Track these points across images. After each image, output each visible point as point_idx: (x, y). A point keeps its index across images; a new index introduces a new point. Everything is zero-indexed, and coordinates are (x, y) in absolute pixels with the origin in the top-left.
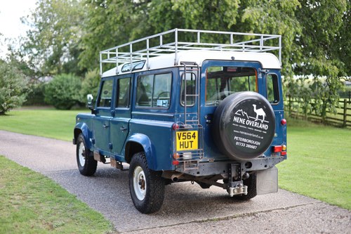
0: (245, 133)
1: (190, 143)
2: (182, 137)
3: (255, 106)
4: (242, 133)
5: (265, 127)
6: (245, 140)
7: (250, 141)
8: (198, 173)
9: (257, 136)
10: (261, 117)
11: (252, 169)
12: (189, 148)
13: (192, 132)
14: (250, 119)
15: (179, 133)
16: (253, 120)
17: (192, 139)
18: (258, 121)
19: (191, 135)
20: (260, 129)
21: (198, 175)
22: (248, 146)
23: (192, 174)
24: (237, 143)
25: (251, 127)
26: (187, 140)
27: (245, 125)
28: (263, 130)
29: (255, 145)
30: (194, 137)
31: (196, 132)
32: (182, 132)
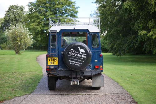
0: (75, 59)
1: (54, 62)
2: (50, 60)
3: (79, 48)
4: (73, 59)
5: (85, 57)
6: (75, 62)
7: (77, 63)
8: (58, 74)
9: (81, 61)
10: (82, 53)
11: (84, 75)
12: (54, 64)
13: (55, 58)
14: (77, 53)
15: (50, 58)
16: (79, 54)
17: (55, 61)
18: (81, 54)
19: (55, 59)
20: (82, 58)
21: (58, 75)
22: (76, 65)
23: (55, 74)
24: (70, 63)
25: (77, 56)
26: (53, 61)
27: (74, 56)
28: (84, 58)
29: (80, 64)
30: (56, 60)
31: (57, 58)
32: (51, 58)
